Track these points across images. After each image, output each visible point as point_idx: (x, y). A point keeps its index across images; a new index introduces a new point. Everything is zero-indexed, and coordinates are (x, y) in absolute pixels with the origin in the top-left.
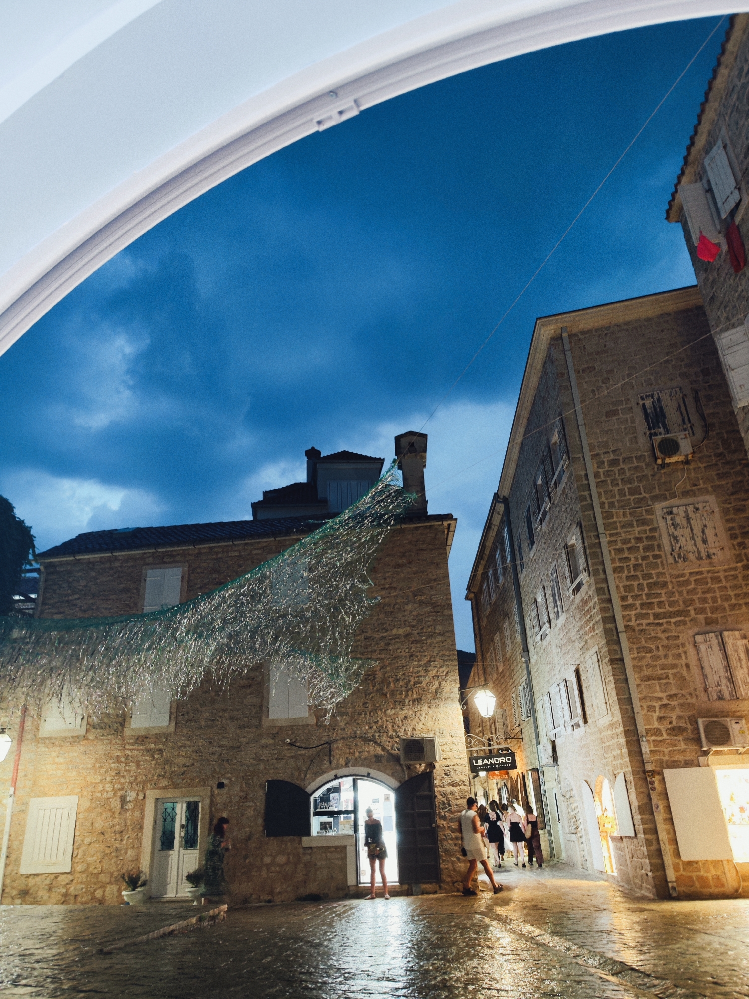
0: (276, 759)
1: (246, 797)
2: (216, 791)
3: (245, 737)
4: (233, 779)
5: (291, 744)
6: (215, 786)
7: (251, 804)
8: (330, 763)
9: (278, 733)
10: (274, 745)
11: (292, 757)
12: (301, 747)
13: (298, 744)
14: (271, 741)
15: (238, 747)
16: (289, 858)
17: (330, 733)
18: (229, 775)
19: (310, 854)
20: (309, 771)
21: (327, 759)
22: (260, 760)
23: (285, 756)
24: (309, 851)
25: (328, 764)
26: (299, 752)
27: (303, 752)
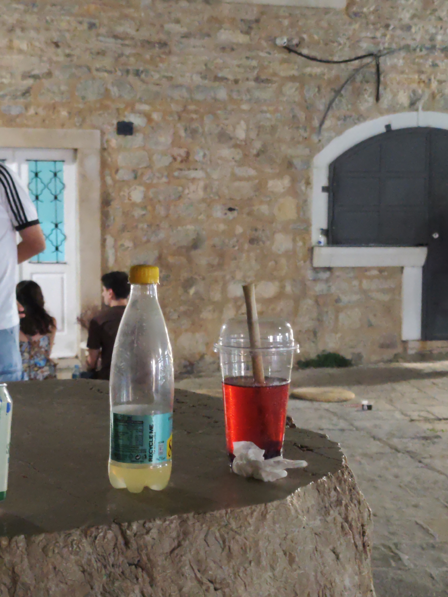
0: (257, 79)
1: (186, 159)
2: (115, 140)
3: (178, 21)
4: (155, 116)
5: (289, 49)
6: (111, 129)
7: (199, 174)
8: (377, 98)
9: (257, 21)
10: (249, 47)
11: (293, 78)
12: (314, 59)
13: (305, 51)
14: (242, 39)
15: (163, 44)
16: (283, 287)
17: (378, 34)
18: (146, 108)
19: (327, 281)
20: (330, 113)
21: (370, 88)
22: (217, 79)
23: (275, 74)
24: (327, 275)
25: (371, 100)
26: (308, 70)
27: (317, 69)
